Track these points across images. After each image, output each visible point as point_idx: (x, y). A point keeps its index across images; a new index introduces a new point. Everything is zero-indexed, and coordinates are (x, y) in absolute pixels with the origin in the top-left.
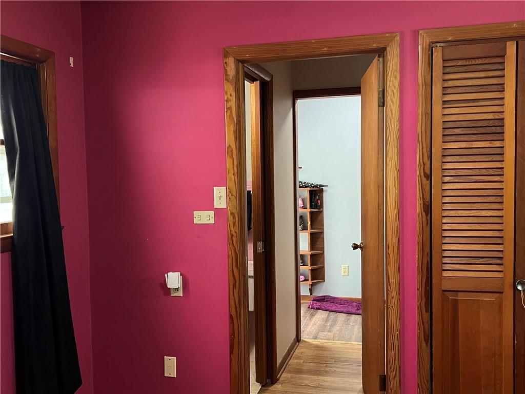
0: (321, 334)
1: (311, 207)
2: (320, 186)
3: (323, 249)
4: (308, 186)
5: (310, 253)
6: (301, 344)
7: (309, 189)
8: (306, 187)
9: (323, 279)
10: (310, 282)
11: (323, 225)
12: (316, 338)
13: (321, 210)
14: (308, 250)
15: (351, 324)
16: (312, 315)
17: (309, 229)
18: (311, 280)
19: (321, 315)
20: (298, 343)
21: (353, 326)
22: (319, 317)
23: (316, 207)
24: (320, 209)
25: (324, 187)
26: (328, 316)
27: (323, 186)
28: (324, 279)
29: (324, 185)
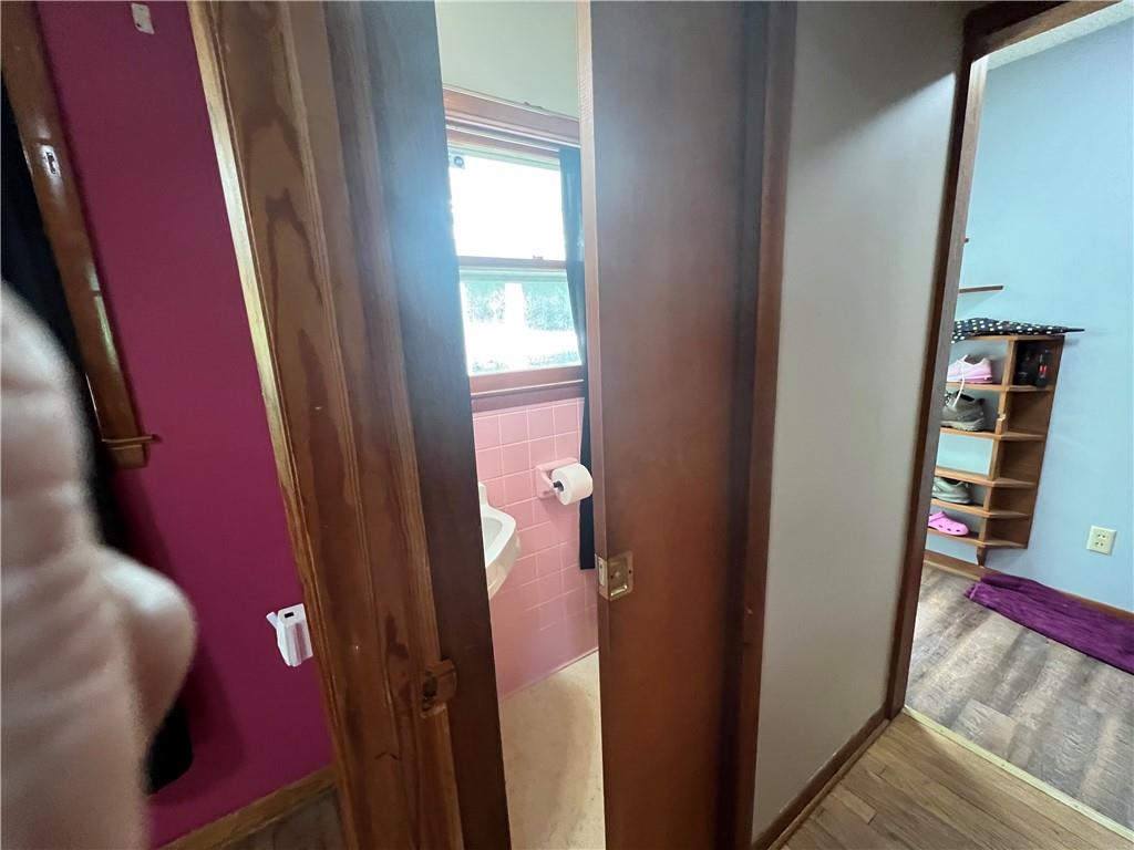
0: (975, 709)
1: (1016, 380)
2: (1056, 330)
3: (1036, 479)
4: (1016, 332)
5: (993, 483)
6: (896, 729)
7: (1016, 338)
8: (1006, 333)
9: (1025, 543)
10: (980, 543)
11: (1047, 424)
12: (950, 720)
13: (1048, 388)
14: (987, 473)
15: (1093, 703)
16: (968, 626)
17: (998, 428)
18: (986, 540)
19: (996, 631)
20: (886, 722)
21: (1099, 716)
22: (985, 635)
23: (1032, 380)
24: (1044, 386)
25: (1067, 334)
26: (1017, 643)
27: (1067, 330)
28: (1027, 543)
29: (1070, 327)
